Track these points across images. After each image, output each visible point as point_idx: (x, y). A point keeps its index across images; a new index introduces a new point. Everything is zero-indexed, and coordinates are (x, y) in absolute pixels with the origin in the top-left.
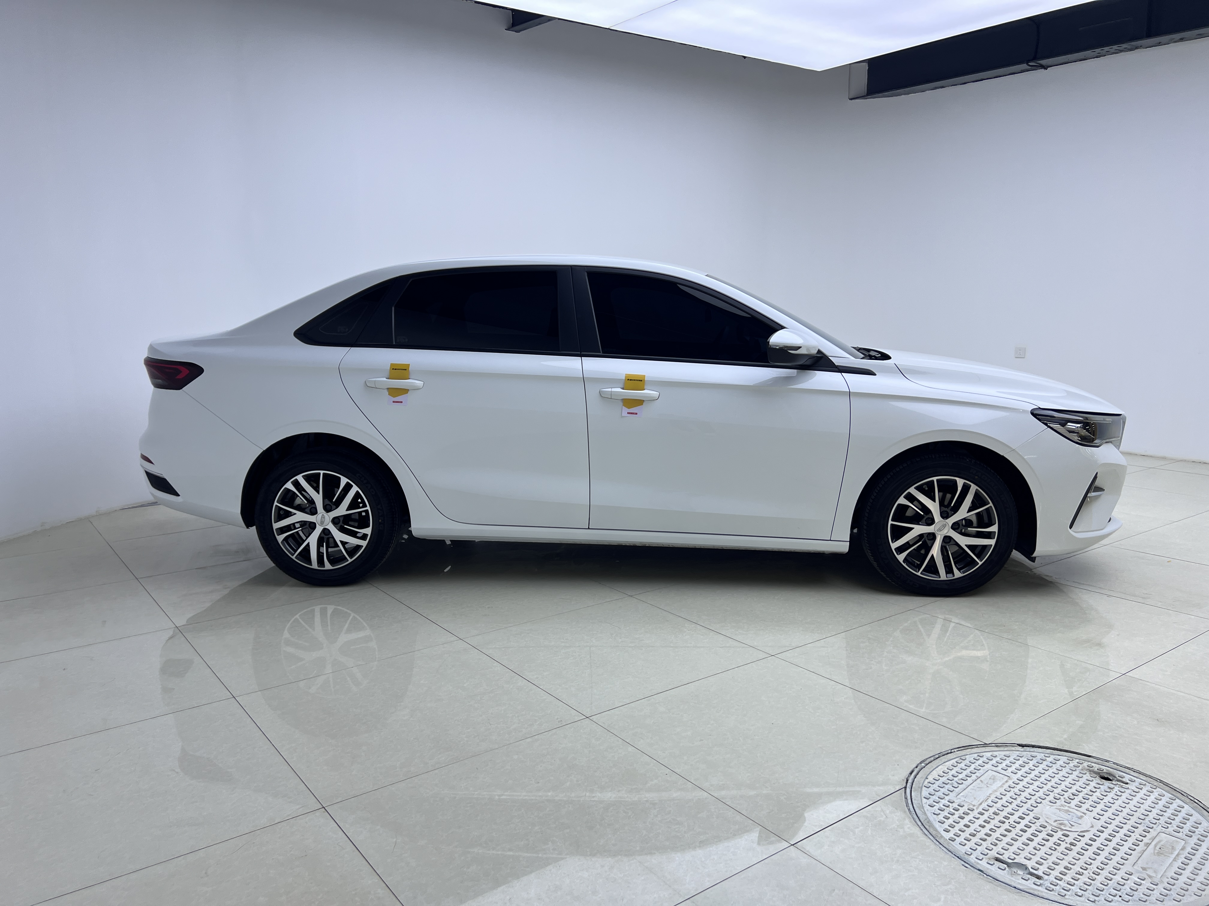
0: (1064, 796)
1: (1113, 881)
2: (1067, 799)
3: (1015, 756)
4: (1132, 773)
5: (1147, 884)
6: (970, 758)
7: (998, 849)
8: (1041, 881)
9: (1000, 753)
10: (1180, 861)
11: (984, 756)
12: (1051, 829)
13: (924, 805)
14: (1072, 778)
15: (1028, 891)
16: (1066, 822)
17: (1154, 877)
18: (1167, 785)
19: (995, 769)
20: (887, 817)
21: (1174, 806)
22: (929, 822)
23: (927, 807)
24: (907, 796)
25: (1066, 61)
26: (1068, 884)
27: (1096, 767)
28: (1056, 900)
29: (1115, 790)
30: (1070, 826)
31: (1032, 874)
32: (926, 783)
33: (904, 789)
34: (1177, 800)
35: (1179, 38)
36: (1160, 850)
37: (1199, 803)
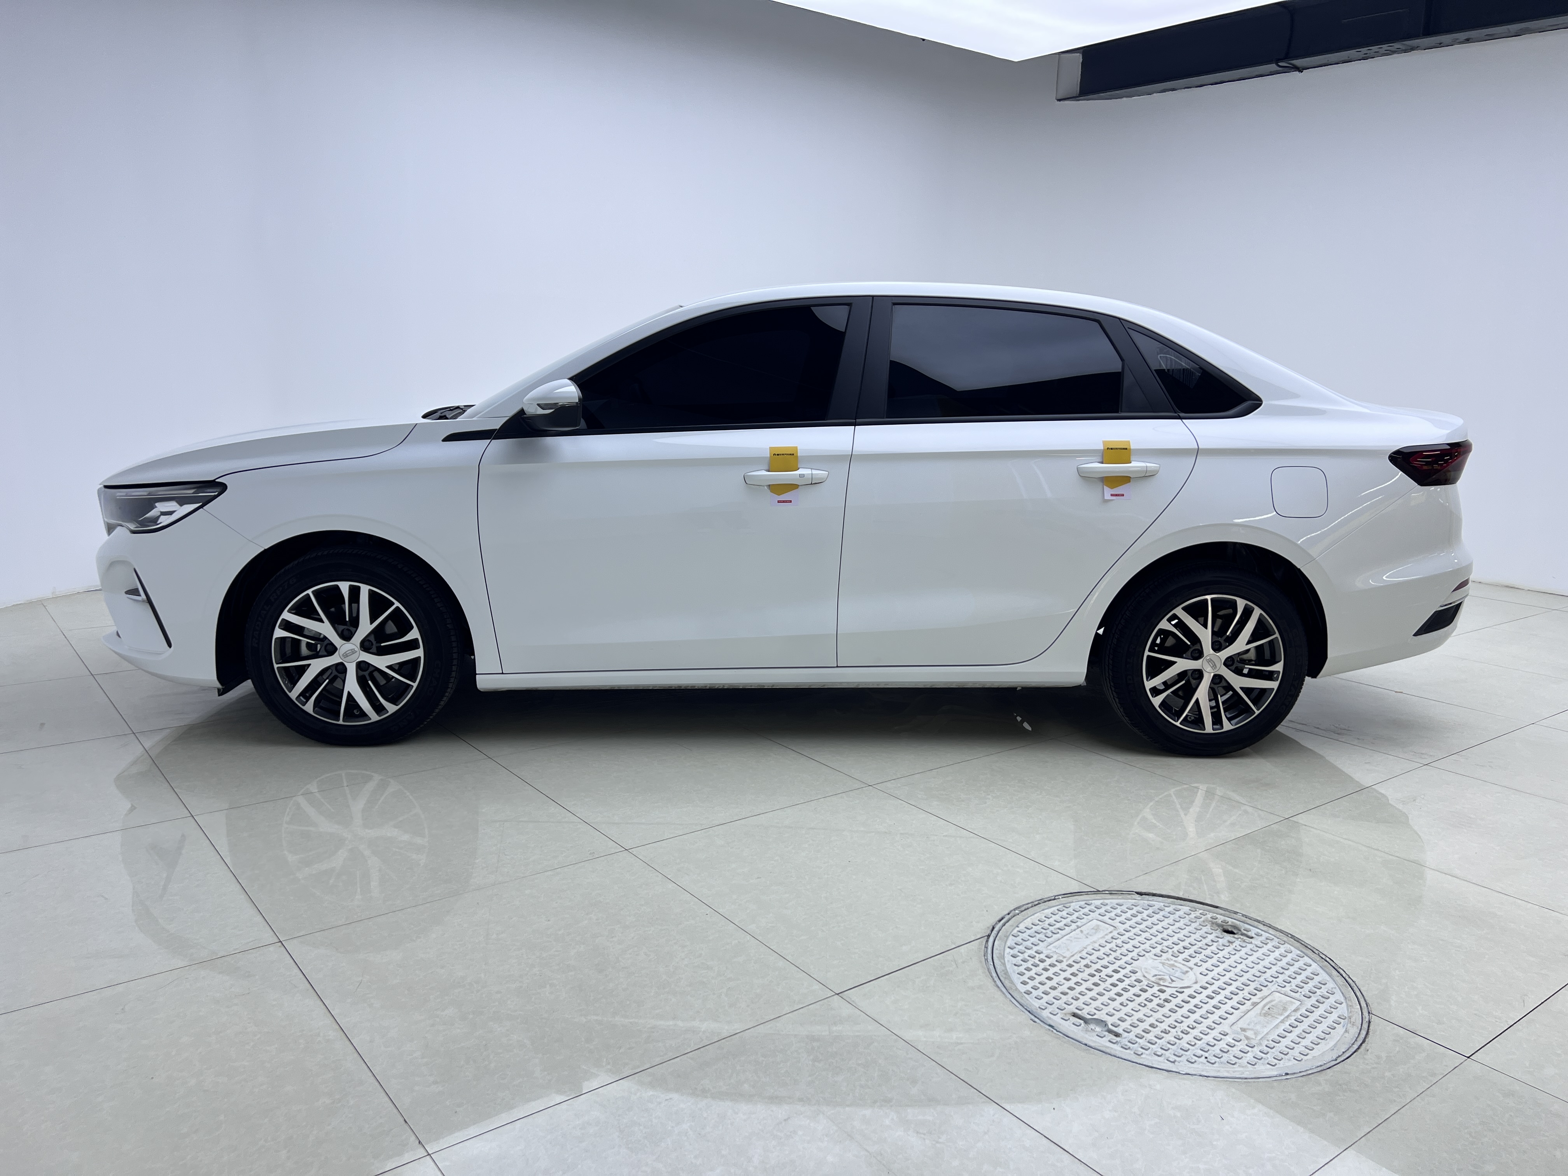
0: (1173, 950)
1: (1202, 1041)
2: (1175, 953)
3: (1129, 905)
4: (1261, 926)
5: (1241, 1045)
6: (1074, 906)
7: (1079, 1003)
8: (1118, 1039)
9: (1112, 901)
10: (1287, 1023)
11: (1093, 904)
12: (1146, 983)
13: (1006, 955)
14: (1189, 930)
15: (1099, 1048)
16: (1167, 977)
17: (1252, 1038)
18: (1298, 940)
19: (1101, 918)
20: (957, 967)
21: (1300, 964)
22: (1006, 973)
23: (1008, 958)
24: (988, 945)
25: (1325, 62)
26: (1149, 1042)
27: (1220, 919)
28: (1130, 1059)
29: (1234, 944)
30: (1170, 981)
31: (1110, 1031)
32: (1015, 931)
33: (986, 937)
34: (1306, 957)
35: (1465, 38)
36: (1268, 1010)
37: (1330, 961)
